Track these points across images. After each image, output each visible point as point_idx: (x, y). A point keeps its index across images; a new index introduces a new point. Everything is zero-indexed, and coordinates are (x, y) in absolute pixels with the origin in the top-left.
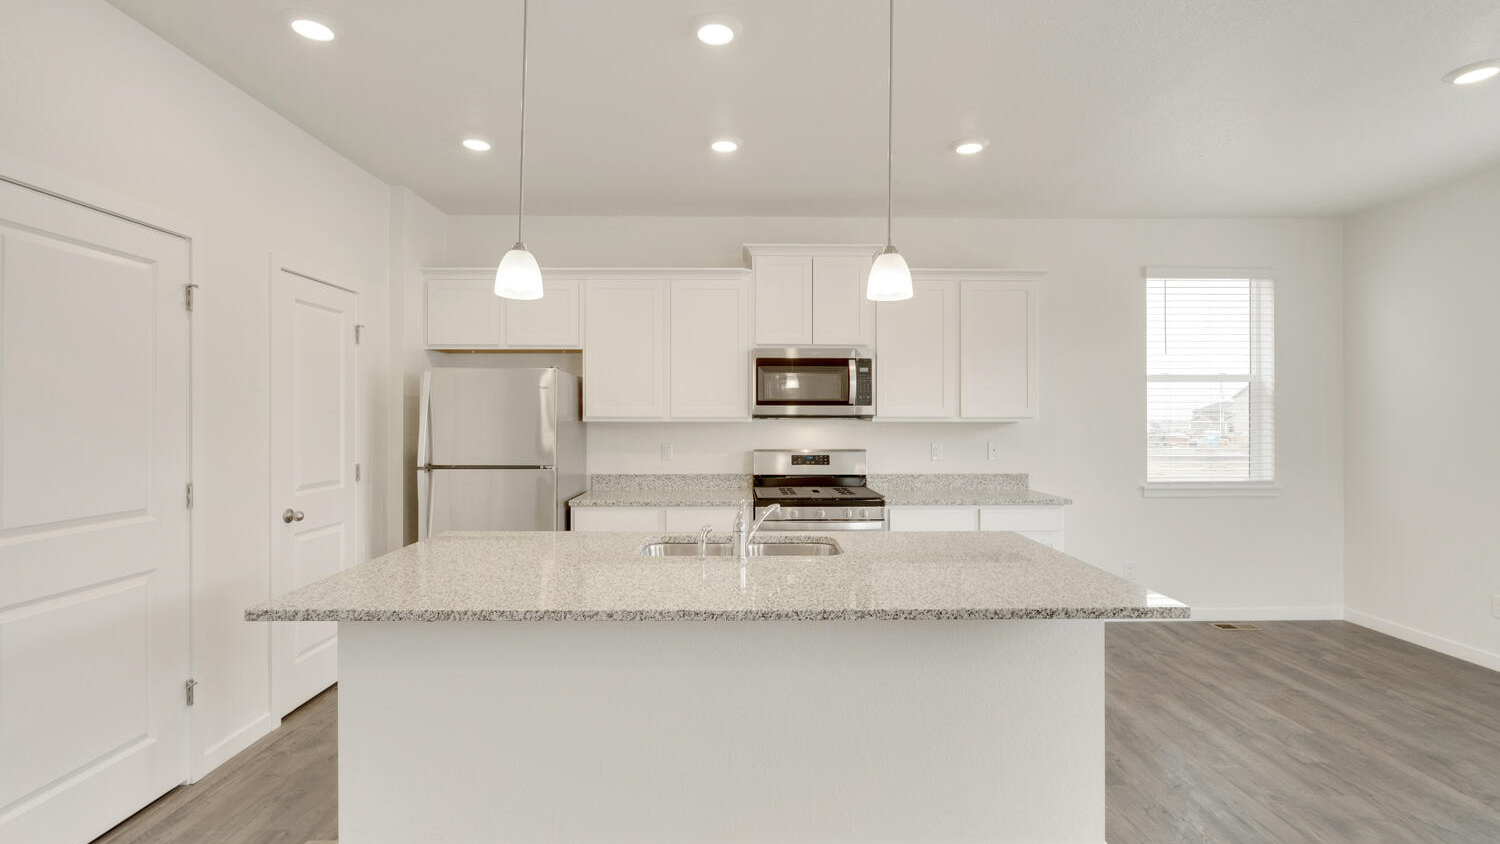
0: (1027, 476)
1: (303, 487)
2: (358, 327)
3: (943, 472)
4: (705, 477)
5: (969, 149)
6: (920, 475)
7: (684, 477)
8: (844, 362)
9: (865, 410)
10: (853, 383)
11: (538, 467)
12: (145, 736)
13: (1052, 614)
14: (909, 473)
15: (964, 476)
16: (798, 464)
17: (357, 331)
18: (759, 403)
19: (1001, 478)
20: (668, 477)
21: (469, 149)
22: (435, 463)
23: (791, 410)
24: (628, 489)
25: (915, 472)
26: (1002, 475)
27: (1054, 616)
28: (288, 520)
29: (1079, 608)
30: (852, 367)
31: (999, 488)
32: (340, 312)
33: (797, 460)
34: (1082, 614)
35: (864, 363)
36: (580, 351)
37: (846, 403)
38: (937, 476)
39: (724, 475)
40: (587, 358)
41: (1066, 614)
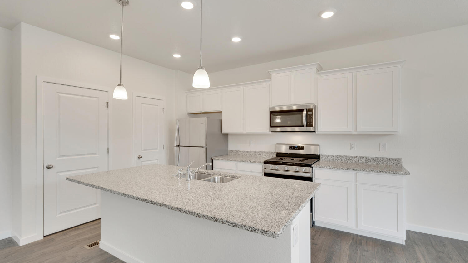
0: (401, 160)
1: (144, 150)
2: (163, 109)
3: (356, 156)
4: (262, 152)
5: (327, 15)
6: (344, 156)
7: (255, 152)
8: (301, 111)
9: (311, 129)
10: (304, 118)
11: (202, 147)
12: (96, 204)
13: (217, 220)
14: (339, 155)
15: (366, 158)
16: (292, 149)
17: (163, 110)
18: (271, 127)
19: (386, 160)
20: (250, 152)
21: (175, 58)
22: (181, 145)
23: (278, 129)
24: (239, 155)
25: (342, 154)
26: (387, 158)
27: (218, 222)
28: (139, 158)
29: (227, 220)
30: (305, 112)
31: (385, 164)
32: (157, 105)
33: (292, 148)
34: (228, 223)
35: (310, 110)
36: (221, 112)
37: (303, 126)
38: (352, 157)
39: (268, 152)
40: (223, 114)
41: (222, 221)
